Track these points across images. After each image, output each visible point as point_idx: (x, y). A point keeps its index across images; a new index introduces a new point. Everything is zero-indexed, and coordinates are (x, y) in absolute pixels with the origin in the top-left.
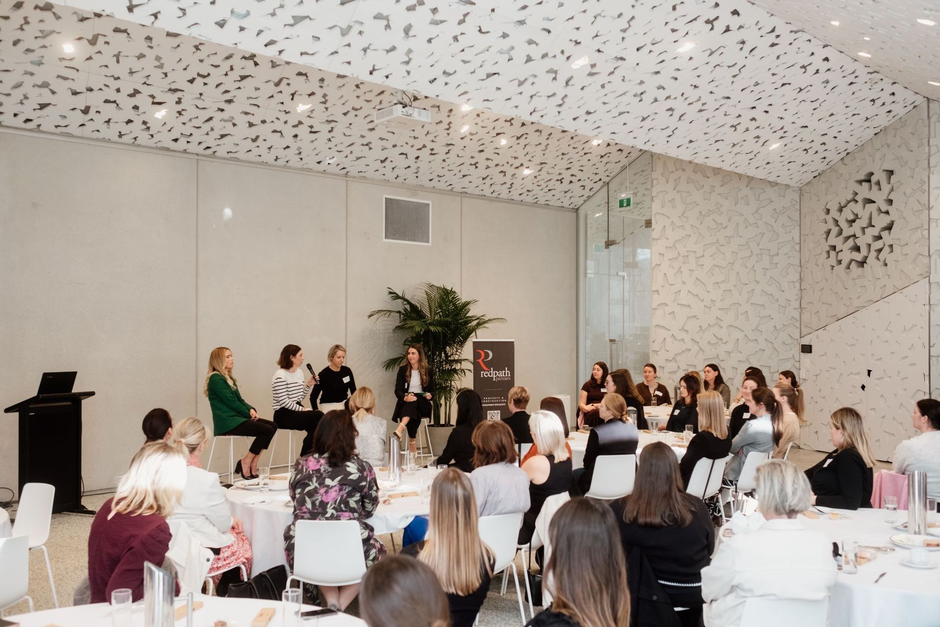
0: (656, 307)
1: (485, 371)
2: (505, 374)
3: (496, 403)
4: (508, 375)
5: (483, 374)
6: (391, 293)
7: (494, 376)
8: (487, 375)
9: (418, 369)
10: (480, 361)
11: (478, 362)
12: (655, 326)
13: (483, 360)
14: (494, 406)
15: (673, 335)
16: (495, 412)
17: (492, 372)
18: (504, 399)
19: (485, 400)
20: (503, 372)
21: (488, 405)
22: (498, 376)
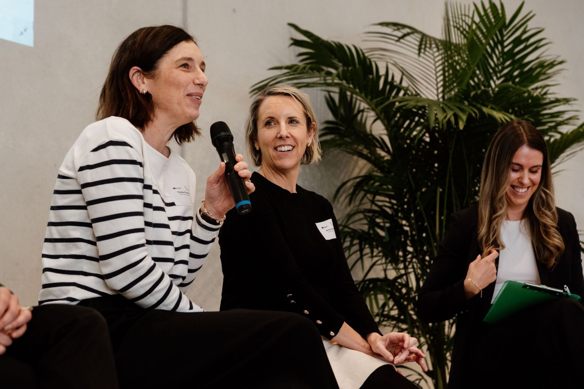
6: (297, 43)
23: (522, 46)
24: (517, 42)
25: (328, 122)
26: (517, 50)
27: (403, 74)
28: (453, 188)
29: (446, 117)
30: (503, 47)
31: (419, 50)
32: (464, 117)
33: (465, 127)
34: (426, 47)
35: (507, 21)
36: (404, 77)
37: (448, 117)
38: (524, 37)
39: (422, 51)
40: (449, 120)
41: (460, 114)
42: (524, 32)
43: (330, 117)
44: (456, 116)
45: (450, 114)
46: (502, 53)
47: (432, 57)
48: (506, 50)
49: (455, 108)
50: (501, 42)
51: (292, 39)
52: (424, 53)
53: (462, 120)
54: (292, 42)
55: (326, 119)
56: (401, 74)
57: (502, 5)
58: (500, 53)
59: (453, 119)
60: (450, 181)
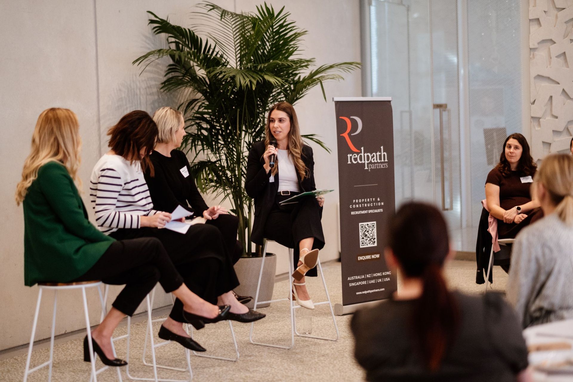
0: (536, 46)
1: (353, 153)
2: (380, 159)
3: (370, 208)
4: (384, 159)
5: (352, 159)
6: (152, 22)
7: (366, 162)
8: (356, 159)
9: (288, 148)
10: (345, 135)
11: (344, 137)
12: (535, 78)
13: (349, 134)
14: (368, 214)
15: (563, 90)
16: (369, 223)
17: (362, 154)
18: (381, 202)
19: (356, 204)
20: (378, 154)
21: (357, 213)
22: (371, 163)
23: (284, 29)
24: (281, 26)
25: (170, 65)
26: (281, 30)
27: (216, 43)
28: (247, 111)
29: (245, 82)
30: (273, 29)
31: (222, 16)
32: (255, 82)
33: (256, 89)
34: (225, 15)
35: (275, 16)
36: (217, 45)
37: (247, 83)
38: (285, 24)
39: (223, 17)
40: (247, 85)
41: (253, 80)
42: (285, 21)
43: (171, 62)
44: (251, 82)
45: (248, 80)
46: (273, 32)
47: (232, 32)
48: (274, 30)
49: (249, 76)
50: (272, 26)
51: (150, 20)
52: (224, 19)
53: (254, 84)
54: (150, 21)
55: (169, 64)
56: (215, 43)
57: (272, 9)
58: (271, 32)
59: (249, 84)
60: (245, 108)
